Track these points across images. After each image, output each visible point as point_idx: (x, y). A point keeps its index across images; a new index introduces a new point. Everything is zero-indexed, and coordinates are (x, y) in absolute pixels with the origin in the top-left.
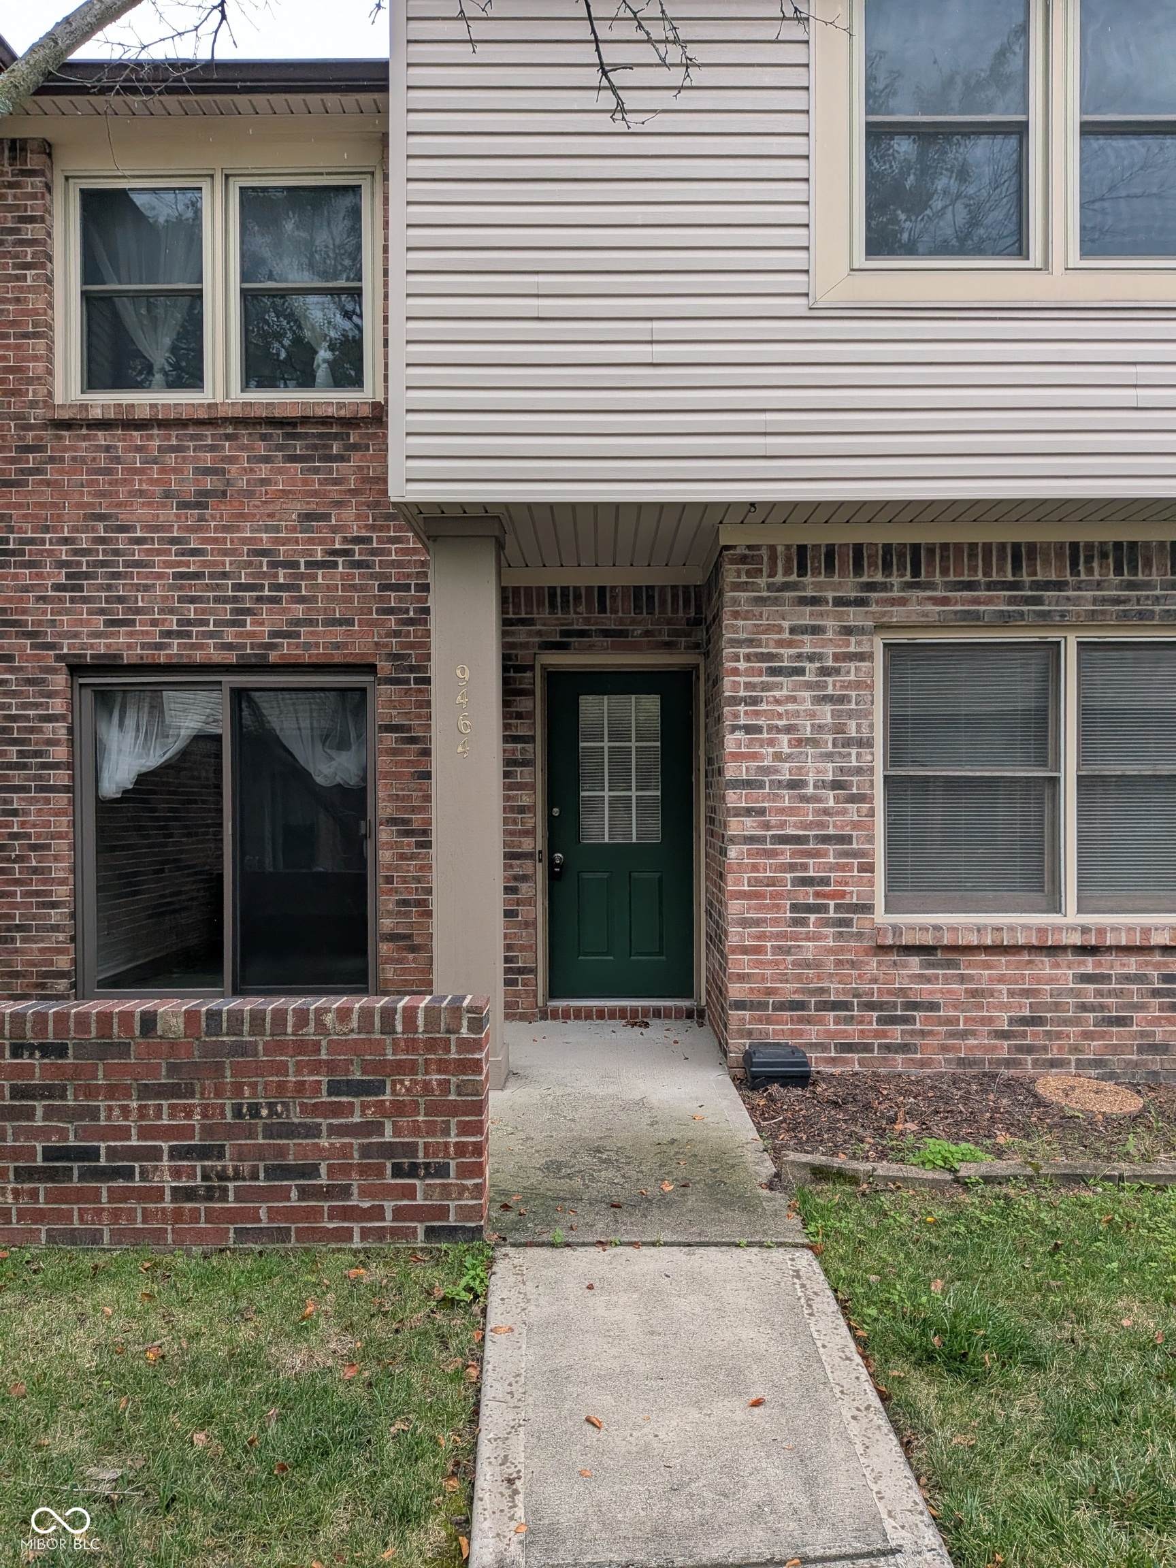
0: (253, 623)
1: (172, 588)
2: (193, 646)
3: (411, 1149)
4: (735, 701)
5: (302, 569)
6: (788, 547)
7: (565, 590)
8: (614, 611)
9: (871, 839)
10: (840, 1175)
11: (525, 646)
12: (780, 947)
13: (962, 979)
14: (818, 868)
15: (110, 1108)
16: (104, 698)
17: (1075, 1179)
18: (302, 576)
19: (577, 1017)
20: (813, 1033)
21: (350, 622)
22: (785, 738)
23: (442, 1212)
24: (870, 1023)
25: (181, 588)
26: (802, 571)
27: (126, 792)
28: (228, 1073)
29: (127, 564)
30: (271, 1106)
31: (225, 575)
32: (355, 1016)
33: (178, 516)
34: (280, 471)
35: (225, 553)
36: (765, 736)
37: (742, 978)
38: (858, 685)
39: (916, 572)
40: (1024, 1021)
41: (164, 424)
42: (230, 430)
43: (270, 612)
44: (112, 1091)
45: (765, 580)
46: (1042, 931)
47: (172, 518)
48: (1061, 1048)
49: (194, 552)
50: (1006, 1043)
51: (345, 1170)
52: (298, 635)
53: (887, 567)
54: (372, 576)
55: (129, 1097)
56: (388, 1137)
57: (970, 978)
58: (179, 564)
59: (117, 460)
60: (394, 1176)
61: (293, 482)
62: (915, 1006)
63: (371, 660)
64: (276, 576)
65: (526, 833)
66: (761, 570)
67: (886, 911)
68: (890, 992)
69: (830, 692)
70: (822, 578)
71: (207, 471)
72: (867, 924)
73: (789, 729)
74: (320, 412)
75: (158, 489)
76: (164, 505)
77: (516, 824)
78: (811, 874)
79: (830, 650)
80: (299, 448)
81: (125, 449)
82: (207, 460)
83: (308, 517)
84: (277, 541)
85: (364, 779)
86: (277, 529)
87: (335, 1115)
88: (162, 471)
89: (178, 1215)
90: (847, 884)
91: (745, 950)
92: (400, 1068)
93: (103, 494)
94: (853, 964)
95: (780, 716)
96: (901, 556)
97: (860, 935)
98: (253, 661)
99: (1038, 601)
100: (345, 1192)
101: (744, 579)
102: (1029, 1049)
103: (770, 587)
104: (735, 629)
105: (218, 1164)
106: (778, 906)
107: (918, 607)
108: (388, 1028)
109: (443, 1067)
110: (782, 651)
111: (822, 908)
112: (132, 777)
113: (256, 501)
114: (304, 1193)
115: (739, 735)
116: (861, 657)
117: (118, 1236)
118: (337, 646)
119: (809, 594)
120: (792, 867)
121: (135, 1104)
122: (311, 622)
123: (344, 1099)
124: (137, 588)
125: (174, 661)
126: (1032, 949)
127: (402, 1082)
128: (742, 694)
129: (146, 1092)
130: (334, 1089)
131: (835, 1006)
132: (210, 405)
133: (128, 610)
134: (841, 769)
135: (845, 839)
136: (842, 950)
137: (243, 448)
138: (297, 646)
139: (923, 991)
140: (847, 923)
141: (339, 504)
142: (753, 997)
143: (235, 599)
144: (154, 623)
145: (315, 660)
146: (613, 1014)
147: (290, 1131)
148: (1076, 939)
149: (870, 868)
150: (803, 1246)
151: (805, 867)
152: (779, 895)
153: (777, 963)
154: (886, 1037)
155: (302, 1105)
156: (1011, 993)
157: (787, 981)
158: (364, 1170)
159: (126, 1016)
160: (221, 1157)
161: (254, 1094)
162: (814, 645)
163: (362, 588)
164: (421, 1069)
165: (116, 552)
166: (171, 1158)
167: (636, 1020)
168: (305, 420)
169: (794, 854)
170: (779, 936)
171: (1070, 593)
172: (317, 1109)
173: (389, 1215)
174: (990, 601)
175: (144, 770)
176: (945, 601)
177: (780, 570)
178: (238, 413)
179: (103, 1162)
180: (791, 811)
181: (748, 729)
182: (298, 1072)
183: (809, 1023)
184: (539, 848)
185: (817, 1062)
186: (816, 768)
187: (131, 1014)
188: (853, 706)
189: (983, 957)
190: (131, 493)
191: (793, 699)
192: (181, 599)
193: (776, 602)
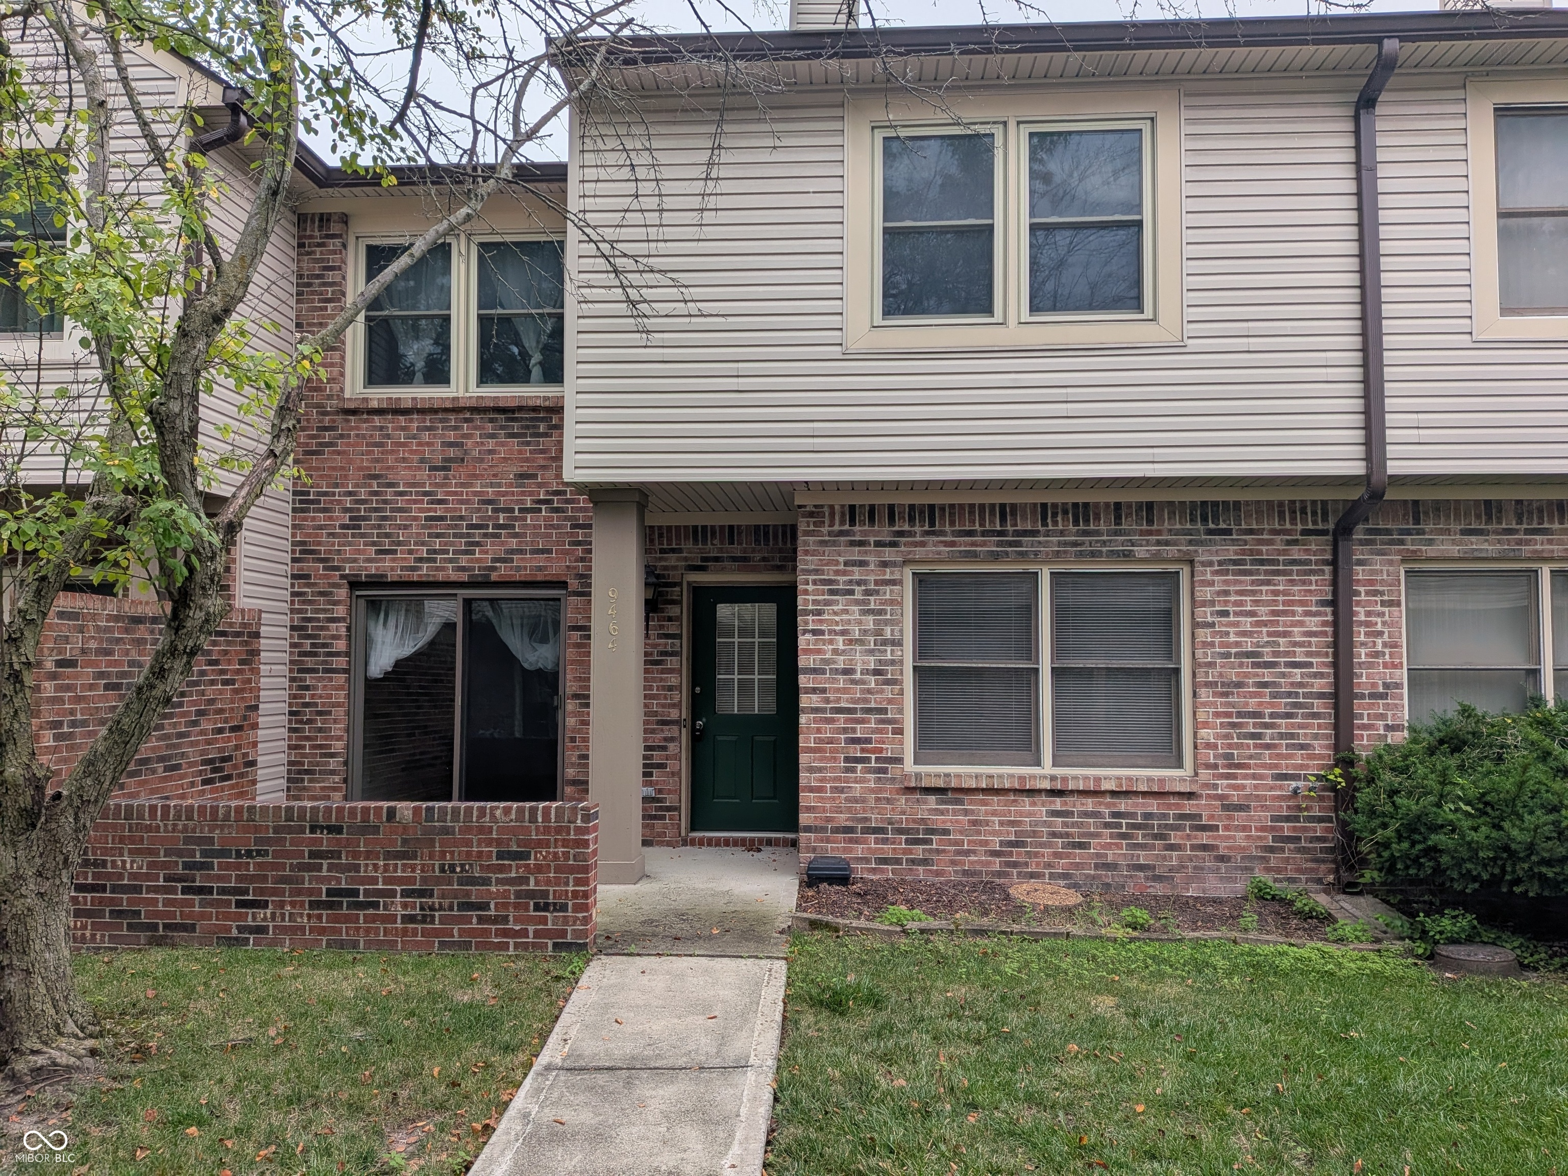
0: (480, 553)
1: (424, 527)
2: (437, 569)
3: (545, 894)
4: (806, 613)
5: (517, 513)
6: (843, 506)
7: (704, 528)
8: (740, 543)
9: (901, 711)
10: (827, 926)
11: (675, 568)
12: (836, 788)
13: (966, 812)
14: (863, 731)
15: (367, 865)
16: (374, 606)
17: (981, 932)
18: (516, 519)
19: (709, 844)
20: (859, 850)
21: (549, 551)
22: (840, 639)
23: (563, 933)
24: (900, 843)
25: (430, 527)
26: (852, 523)
27: (386, 673)
28: (437, 845)
29: (393, 510)
30: (462, 866)
31: (461, 518)
32: (514, 812)
33: (429, 476)
34: (502, 444)
35: (462, 502)
36: (827, 637)
37: (809, 809)
38: (892, 602)
39: (932, 524)
40: (1011, 844)
41: (422, 411)
42: (468, 415)
43: (493, 544)
44: (368, 855)
45: (827, 528)
46: (1022, 778)
47: (426, 477)
48: (1038, 864)
49: (440, 502)
50: (998, 860)
51: (505, 906)
52: (512, 560)
53: (912, 520)
54: (567, 519)
55: (378, 859)
56: (532, 886)
57: (972, 812)
58: (429, 510)
59: (388, 436)
60: (535, 910)
61: (511, 452)
62: (933, 831)
63: (563, 579)
64: (498, 518)
65: (673, 706)
66: (824, 522)
67: (915, 763)
68: (914, 821)
69: (872, 607)
70: (866, 528)
71: (451, 445)
72: (899, 772)
73: (843, 633)
74: (531, 403)
75: (416, 457)
76: (419, 468)
77: (666, 698)
78: (859, 735)
79: (872, 578)
80: (516, 427)
81: (394, 429)
82: (451, 436)
83: (522, 476)
84: (499, 493)
85: (558, 665)
86: (499, 485)
87: (501, 872)
88: (419, 444)
89: (405, 932)
90: (884, 743)
91: (811, 790)
92: (540, 844)
93: (377, 461)
94: (888, 801)
95: (837, 623)
96: (922, 512)
97: (893, 780)
98: (480, 579)
99: (1018, 544)
100: (505, 920)
101: (812, 528)
102: (1015, 865)
103: (830, 534)
104: (806, 562)
105: (430, 901)
106: (835, 758)
107: (933, 548)
108: (533, 819)
109: (566, 843)
110: (838, 578)
111: (867, 760)
112: (392, 661)
113: (485, 465)
114: (481, 920)
115: (808, 636)
116: (893, 582)
117: (369, 944)
118: (540, 569)
119: (857, 538)
120: (845, 731)
121: (382, 863)
122: (521, 552)
123: (506, 862)
124: (399, 527)
125: (424, 579)
126: (1016, 791)
127: (541, 852)
128: (810, 607)
129: (388, 855)
130: (500, 856)
131: (876, 831)
132: (454, 399)
133: (392, 543)
134: (880, 661)
135: (884, 711)
136: (880, 790)
137: (476, 428)
138: (511, 568)
139: (939, 821)
140: (884, 771)
141: (543, 467)
142: (818, 823)
143: (468, 535)
144: (410, 552)
145: (523, 579)
146: (736, 843)
147: (473, 881)
148: (1046, 785)
149: (900, 731)
150: (782, 958)
151: (854, 730)
152: (836, 750)
153: (834, 799)
154: (911, 854)
155: (481, 865)
156: (1001, 823)
157: (841, 812)
158: (517, 906)
159: (378, 810)
160: (431, 896)
161: (452, 858)
162: (861, 574)
163: (558, 527)
164: (552, 845)
165: (385, 502)
166: (402, 896)
167: (752, 846)
168: (520, 409)
169: (847, 721)
170: (835, 779)
171: (1041, 539)
172: (489, 868)
173: (531, 935)
174: (984, 544)
175: (401, 657)
176: (953, 544)
177: (837, 522)
178: (474, 403)
179: (361, 898)
180: (845, 691)
181: (814, 632)
182: (479, 845)
183: (857, 843)
184: (684, 717)
185: (860, 871)
186: (862, 661)
187: (381, 808)
188: (888, 617)
189: (981, 797)
190: (397, 460)
191: (846, 612)
192: (430, 535)
193: (834, 544)
